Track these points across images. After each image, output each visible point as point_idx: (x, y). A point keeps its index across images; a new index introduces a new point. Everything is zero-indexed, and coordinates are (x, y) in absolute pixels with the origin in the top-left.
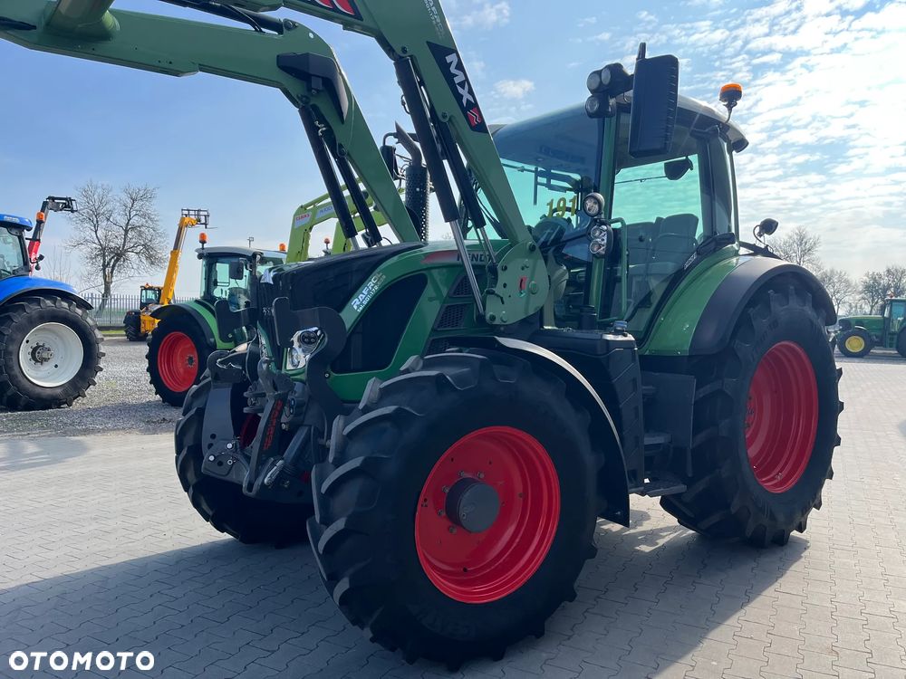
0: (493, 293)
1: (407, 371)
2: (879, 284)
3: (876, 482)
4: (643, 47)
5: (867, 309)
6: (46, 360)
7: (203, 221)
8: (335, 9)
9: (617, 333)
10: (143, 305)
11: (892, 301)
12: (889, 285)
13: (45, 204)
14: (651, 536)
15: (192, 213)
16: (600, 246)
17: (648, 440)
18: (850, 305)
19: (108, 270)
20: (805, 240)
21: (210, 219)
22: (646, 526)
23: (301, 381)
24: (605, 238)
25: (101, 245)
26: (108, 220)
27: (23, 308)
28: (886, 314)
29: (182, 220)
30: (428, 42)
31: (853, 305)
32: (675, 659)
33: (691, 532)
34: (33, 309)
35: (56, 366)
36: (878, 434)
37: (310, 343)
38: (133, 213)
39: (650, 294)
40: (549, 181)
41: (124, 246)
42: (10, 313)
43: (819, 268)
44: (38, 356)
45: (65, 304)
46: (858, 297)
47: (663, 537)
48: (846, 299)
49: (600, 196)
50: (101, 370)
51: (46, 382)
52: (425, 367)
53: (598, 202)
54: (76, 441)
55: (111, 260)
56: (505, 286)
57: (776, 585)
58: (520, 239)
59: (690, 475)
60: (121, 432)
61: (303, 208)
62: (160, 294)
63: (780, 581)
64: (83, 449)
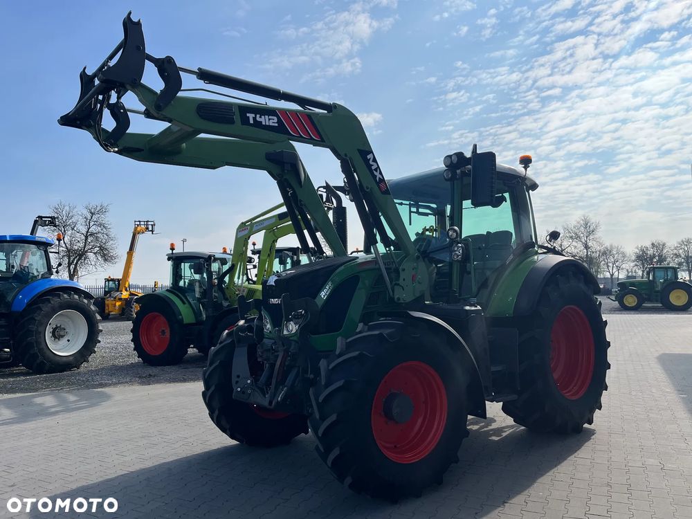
0: (398, 285)
1: (360, 332)
2: (647, 254)
3: (640, 394)
4: (475, 146)
5: (640, 273)
6: (62, 336)
7: (150, 229)
8: (312, 138)
9: (471, 305)
10: (106, 293)
11: (654, 268)
12: (654, 254)
13: (36, 222)
14: (498, 431)
15: (142, 223)
16: (458, 256)
17: (493, 369)
18: (627, 271)
19: (72, 267)
20: (589, 224)
21: (156, 228)
22: (494, 426)
23: (295, 341)
24: (461, 251)
25: (67, 248)
26: (73, 229)
27: (49, 301)
28: (651, 278)
29: (136, 229)
30: (358, 150)
31: (630, 270)
32: (518, 493)
33: (523, 428)
34: (55, 301)
35: (68, 341)
36: (643, 363)
37: (298, 318)
38: (92, 223)
39: (487, 280)
40: (418, 210)
41: (85, 247)
42: (41, 305)
43: (601, 244)
44: (57, 334)
45: (76, 297)
46: (632, 264)
47: (505, 432)
48: (624, 266)
49: (456, 228)
50: (100, 342)
51: (63, 352)
52: (369, 330)
53: (455, 231)
54: (101, 391)
55: (74, 259)
56: (404, 280)
57: (576, 454)
58: (411, 252)
59: (519, 389)
60: (126, 384)
61: (243, 224)
62: (119, 284)
63: (578, 452)
64: (107, 397)
